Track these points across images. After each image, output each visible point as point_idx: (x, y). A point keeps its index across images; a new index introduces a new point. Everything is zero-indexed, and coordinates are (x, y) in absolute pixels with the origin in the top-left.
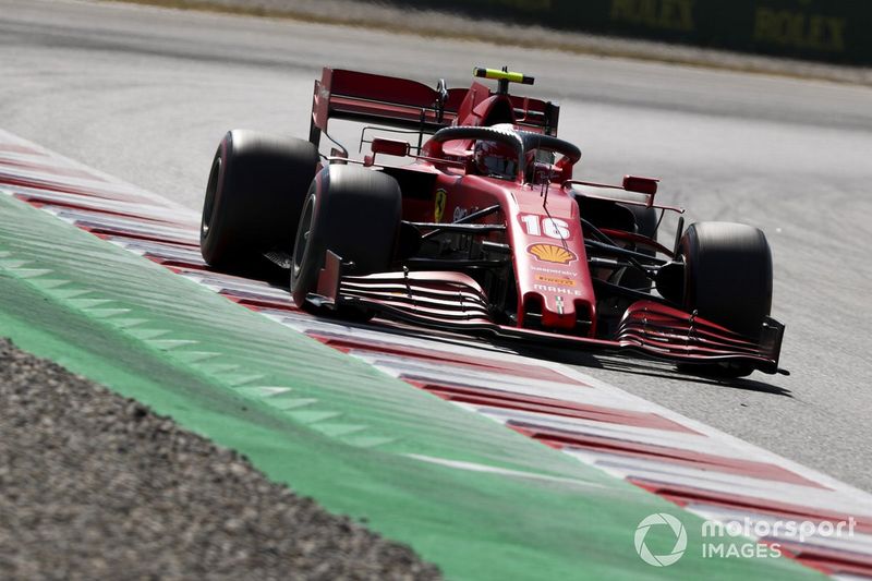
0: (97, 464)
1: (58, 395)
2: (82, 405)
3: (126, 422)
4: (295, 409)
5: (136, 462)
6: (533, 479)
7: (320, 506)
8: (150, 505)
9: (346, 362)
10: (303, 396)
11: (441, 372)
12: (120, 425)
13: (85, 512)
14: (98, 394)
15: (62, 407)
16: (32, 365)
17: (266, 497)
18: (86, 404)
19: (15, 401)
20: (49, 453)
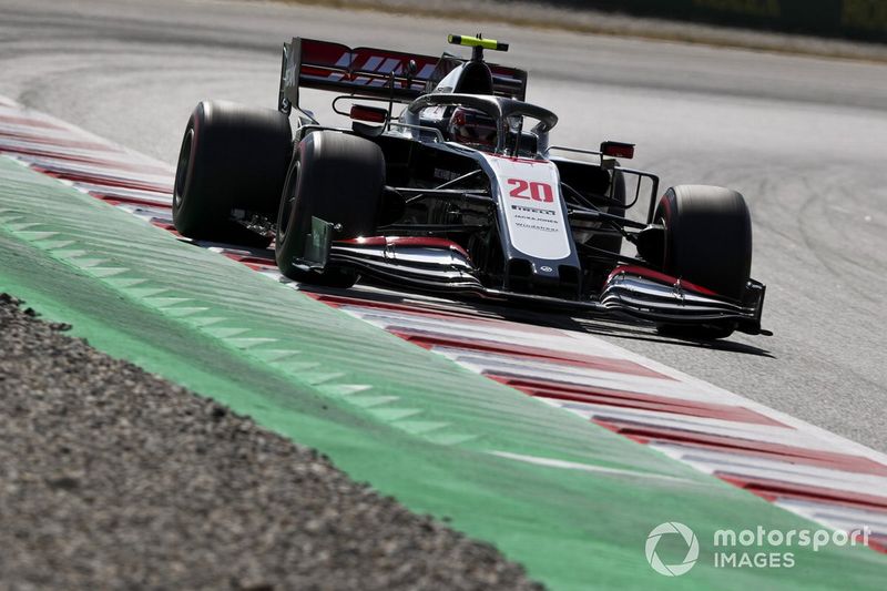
0: (176, 466)
1: (135, 396)
2: (159, 406)
3: (204, 422)
4: (376, 407)
5: (216, 463)
6: (619, 475)
7: (403, 505)
8: (229, 508)
9: (428, 359)
10: (385, 393)
11: (524, 367)
12: (198, 426)
13: (163, 515)
14: (176, 394)
15: (139, 407)
16: (108, 366)
17: (347, 497)
18: (164, 405)
19: (91, 402)
20: (126, 455)
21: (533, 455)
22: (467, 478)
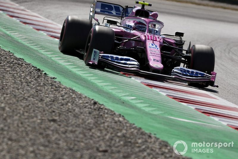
0: (83, 117)
1: (73, 98)
2: (79, 101)
3: (91, 105)
4: (137, 103)
5: (94, 117)
6: (202, 124)
7: (143, 130)
8: (97, 128)
9: (152, 91)
10: (140, 100)
11: (177, 94)
12: (89, 106)
13: (79, 130)
14: (84, 97)
15: (73, 101)
16: (66, 89)
17: (128, 127)
18: (80, 100)
19: (61, 99)
20: (70, 113)
21: (179, 118)
22: (161, 123)
